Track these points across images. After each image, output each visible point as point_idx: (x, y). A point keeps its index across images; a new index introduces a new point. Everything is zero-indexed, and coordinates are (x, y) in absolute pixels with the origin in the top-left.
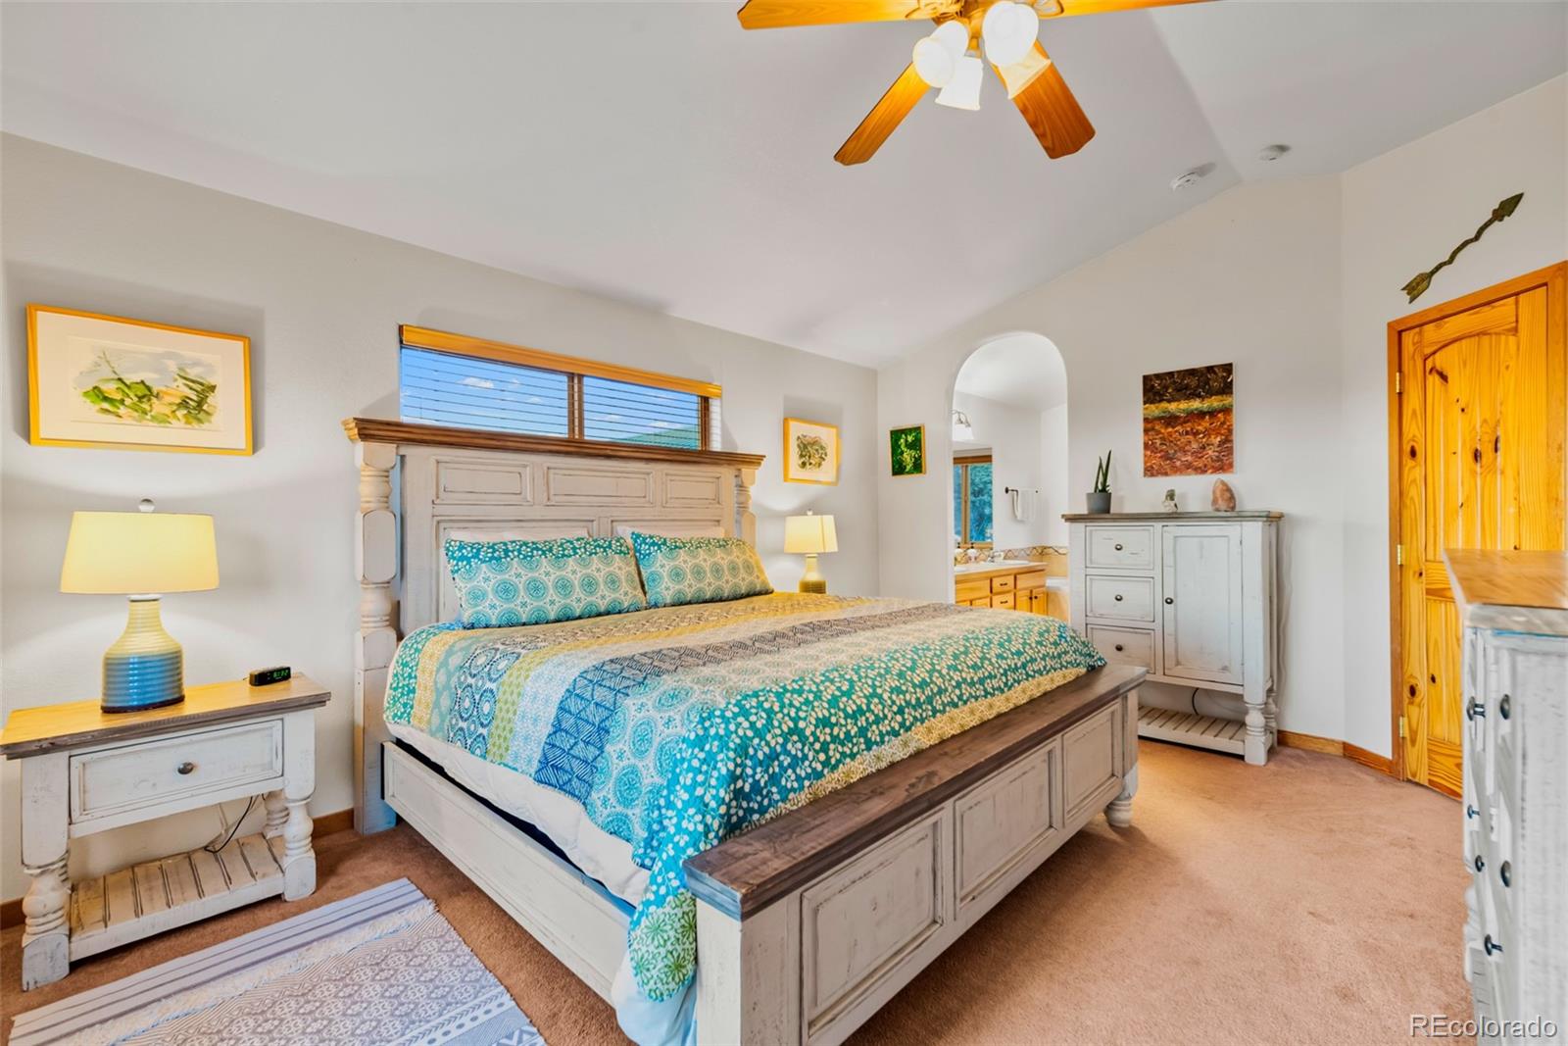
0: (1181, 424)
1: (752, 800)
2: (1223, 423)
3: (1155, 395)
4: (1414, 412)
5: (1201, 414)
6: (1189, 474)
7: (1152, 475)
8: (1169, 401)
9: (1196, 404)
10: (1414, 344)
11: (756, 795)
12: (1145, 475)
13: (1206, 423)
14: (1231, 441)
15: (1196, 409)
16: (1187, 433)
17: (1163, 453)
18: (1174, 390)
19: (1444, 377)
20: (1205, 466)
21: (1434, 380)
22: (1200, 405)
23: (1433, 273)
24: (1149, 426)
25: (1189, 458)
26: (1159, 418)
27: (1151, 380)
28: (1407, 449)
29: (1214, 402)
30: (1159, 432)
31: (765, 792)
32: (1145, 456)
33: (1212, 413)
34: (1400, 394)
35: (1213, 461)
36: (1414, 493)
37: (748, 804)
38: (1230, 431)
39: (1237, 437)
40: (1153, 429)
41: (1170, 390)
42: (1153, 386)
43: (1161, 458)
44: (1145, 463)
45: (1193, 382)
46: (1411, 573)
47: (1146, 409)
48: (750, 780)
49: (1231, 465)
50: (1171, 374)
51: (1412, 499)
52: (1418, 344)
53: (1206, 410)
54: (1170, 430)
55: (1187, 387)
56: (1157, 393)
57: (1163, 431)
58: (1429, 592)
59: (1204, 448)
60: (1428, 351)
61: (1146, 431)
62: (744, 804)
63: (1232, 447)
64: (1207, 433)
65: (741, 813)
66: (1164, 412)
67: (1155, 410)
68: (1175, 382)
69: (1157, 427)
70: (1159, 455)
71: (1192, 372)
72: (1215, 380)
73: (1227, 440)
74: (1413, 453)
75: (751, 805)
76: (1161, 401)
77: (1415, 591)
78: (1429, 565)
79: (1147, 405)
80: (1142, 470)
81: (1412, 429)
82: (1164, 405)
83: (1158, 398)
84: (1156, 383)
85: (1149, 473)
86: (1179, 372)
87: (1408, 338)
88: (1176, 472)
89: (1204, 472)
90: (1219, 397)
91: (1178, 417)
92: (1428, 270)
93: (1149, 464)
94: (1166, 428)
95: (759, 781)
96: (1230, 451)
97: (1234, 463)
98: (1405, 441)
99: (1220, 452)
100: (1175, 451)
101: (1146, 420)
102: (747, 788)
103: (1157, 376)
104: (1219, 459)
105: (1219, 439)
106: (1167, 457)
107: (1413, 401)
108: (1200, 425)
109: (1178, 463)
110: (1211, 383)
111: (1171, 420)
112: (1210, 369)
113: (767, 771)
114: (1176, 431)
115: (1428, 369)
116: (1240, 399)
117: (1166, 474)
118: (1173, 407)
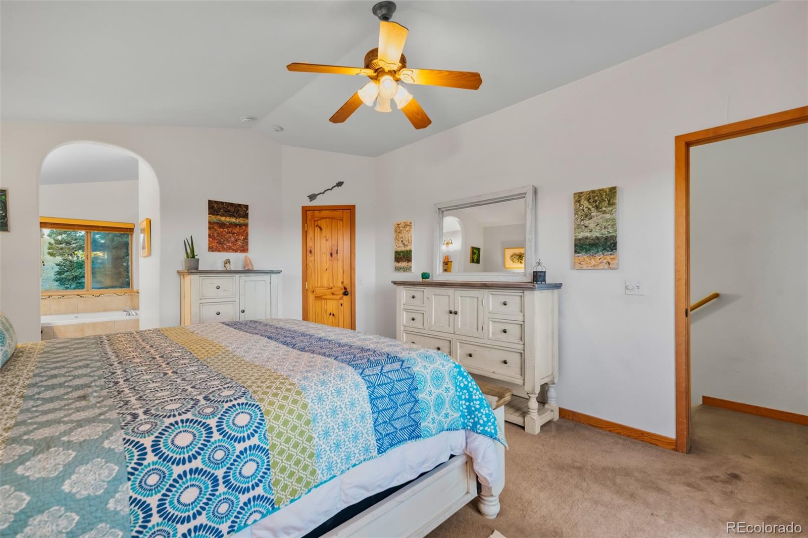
0: (227, 228)
1: (490, 420)
2: (244, 231)
3: (214, 211)
4: (311, 238)
5: (236, 225)
6: (230, 252)
7: (213, 251)
8: (221, 216)
9: (233, 220)
10: (311, 216)
11: (490, 417)
12: (209, 250)
13: (236, 230)
14: (247, 239)
15: (234, 222)
16: (229, 233)
17: (218, 241)
18: (224, 211)
19: (321, 229)
20: (237, 249)
21: (317, 229)
22: (235, 221)
23: (318, 194)
24: (211, 226)
25: (230, 245)
26: (217, 223)
27: (212, 203)
28: (308, 250)
29: (240, 221)
30: (216, 230)
31: (490, 413)
32: (209, 241)
33: (240, 225)
34: (306, 231)
35: (240, 247)
36: (310, 265)
37: (491, 422)
38: (247, 234)
39: (250, 237)
40: (213, 228)
41: (222, 211)
42: (213, 207)
43: (217, 242)
44: (209, 244)
45: (232, 209)
46: (310, 291)
47: (209, 217)
48: (483, 416)
49: (247, 250)
50: (222, 203)
51: (310, 267)
52: (313, 216)
53: (238, 223)
54: (221, 230)
55: (229, 211)
56: (215, 210)
57: (218, 229)
58: (316, 297)
59: (236, 240)
60: (316, 219)
61: (210, 228)
62: (490, 424)
63: (248, 242)
64: (238, 234)
65: (492, 427)
66: (219, 221)
67: (215, 218)
68: (224, 207)
69: (215, 227)
70: (216, 241)
71: (232, 205)
72: (240, 211)
73: (246, 238)
74: (311, 252)
75: (492, 421)
76: (217, 215)
77: (311, 297)
78: (316, 288)
79: (210, 215)
80: (208, 248)
81: (310, 244)
82: (219, 217)
83: (216, 213)
84: (215, 206)
85: (211, 250)
86: (226, 203)
87: (309, 213)
88: (224, 251)
89: (236, 252)
90: (243, 219)
91: (225, 224)
92: (317, 193)
93: (211, 245)
94: (220, 229)
95: (486, 413)
96: (247, 243)
97: (249, 249)
98: (308, 247)
99: (243, 244)
100: (224, 241)
101: (210, 223)
102: (485, 419)
103: (216, 202)
104: (242, 247)
105: (243, 237)
106: (220, 243)
107: (310, 235)
108: (235, 230)
109: (225, 246)
110: (240, 212)
111: (222, 225)
112: (240, 205)
113: (485, 407)
114: (224, 231)
115: (316, 225)
116: (251, 221)
117: (219, 251)
118: (223, 219)
